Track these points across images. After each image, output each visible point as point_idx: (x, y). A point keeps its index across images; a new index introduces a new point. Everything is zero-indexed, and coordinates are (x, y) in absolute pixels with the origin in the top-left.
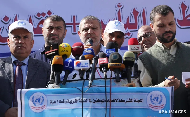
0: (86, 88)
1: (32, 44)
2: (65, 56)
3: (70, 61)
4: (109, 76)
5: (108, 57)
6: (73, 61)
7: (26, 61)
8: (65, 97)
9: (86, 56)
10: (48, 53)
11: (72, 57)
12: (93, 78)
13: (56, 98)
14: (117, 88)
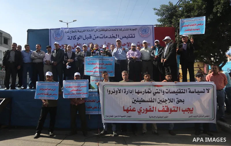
1: (87, 49)
7: (86, 52)
8: (94, 59)
10: (91, 50)
13: (92, 59)
14: (104, 57)
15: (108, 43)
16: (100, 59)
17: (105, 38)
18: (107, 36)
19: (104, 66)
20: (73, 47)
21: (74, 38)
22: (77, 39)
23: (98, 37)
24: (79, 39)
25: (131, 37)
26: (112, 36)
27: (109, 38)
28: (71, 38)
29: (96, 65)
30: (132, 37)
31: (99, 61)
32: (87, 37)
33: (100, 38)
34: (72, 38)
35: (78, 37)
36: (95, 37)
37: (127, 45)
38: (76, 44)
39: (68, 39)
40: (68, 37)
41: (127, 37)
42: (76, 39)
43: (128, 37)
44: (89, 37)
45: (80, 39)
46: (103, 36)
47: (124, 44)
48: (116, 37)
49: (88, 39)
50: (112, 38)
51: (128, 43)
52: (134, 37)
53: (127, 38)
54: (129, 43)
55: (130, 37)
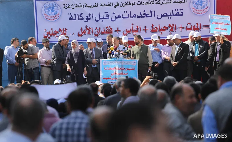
0: (117, 59)
2: (112, 51)
3: (113, 52)
4: (123, 56)
5: (123, 51)
6: (114, 52)
8: (112, 62)
9: (117, 51)
11: (114, 51)
12: (119, 57)
13: (110, 62)
14: (125, 60)
15: (137, 27)
16: (119, 62)
17: (131, 17)
18: (135, 15)
19: (124, 72)
20: (80, 34)
21: (80, 18)
22: (85, 20)
23: (119, 17)
24: (88, 19)
25: (176, 15)
26: (144, 14)
27: (138, 17)
28: (74, 18)
29: (114, 71)
30: (178, 15)
31: (119, 65)
32: (101, 17)
33: (123, 17)
34: (77, 16)
35: (87, 16)
36: (115, 17)
37: (169, 29)
38: (85, 29)
39: (70, 19)
40: (70, 16)
41: (168, 14)
42: (83, 19)
43: (172, 14)
44: (105, 17)
45: (90, 19)
46: (128, 15)
47: (165, 27)
48: (150, 15)
49: (103, 20)
50: (144, 17)
51: (171, 25)
52: (182, 15)
53: (169, 16)
54: (173, 25)
55: (174, 14)
